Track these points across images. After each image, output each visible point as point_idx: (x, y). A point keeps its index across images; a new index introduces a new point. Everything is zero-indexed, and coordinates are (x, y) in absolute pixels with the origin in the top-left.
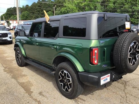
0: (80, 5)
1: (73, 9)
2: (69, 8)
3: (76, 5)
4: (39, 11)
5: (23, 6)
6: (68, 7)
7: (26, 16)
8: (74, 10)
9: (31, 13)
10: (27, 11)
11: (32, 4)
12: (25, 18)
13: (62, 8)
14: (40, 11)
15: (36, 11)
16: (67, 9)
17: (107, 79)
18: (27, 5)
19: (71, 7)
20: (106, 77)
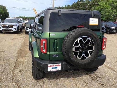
0: (114, 3)
1: (106, 7)
2: (103, 7)
3: (110, 3)
5: (66, 6)
6: (102, 5)
8: (107, 9)
13: (96, 7)
16: (100, 7)
17: (57, 68)
18: (69, 5)
19: (104, 6)
20: (55, 66)
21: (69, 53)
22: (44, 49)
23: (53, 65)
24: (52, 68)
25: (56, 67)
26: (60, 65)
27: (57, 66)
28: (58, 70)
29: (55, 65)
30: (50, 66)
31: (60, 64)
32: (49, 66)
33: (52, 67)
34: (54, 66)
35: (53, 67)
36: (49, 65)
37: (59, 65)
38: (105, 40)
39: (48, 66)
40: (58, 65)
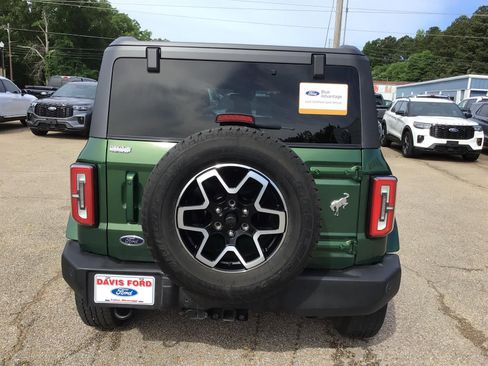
4: (472, 49)
5: (420, 33)
7: (422, 69)
9: (442, 55)
10: (429, 49)
11: (453, 24)
12: (416, 73)
14: (478, 47)
15: (462, 50)
17: (135, 293)
20: (126, 283)
21: (156, 235)
22: (84, 209)
23: (119, 279)
24: (114, 292)
25: (130, 290)
26: (148, 284)
27: (136, 283)
28: (138, 303)
29: (125, 278)
30: (106, 282)
31: (152, 279)
32: (100, 282)
33: (115, 287)
34: (122, 283)
35: (119, 286)
36: (98, 277)
37: (145, 280)
38: (385, 190)
39: (96, 282)
40: (142, 283)
